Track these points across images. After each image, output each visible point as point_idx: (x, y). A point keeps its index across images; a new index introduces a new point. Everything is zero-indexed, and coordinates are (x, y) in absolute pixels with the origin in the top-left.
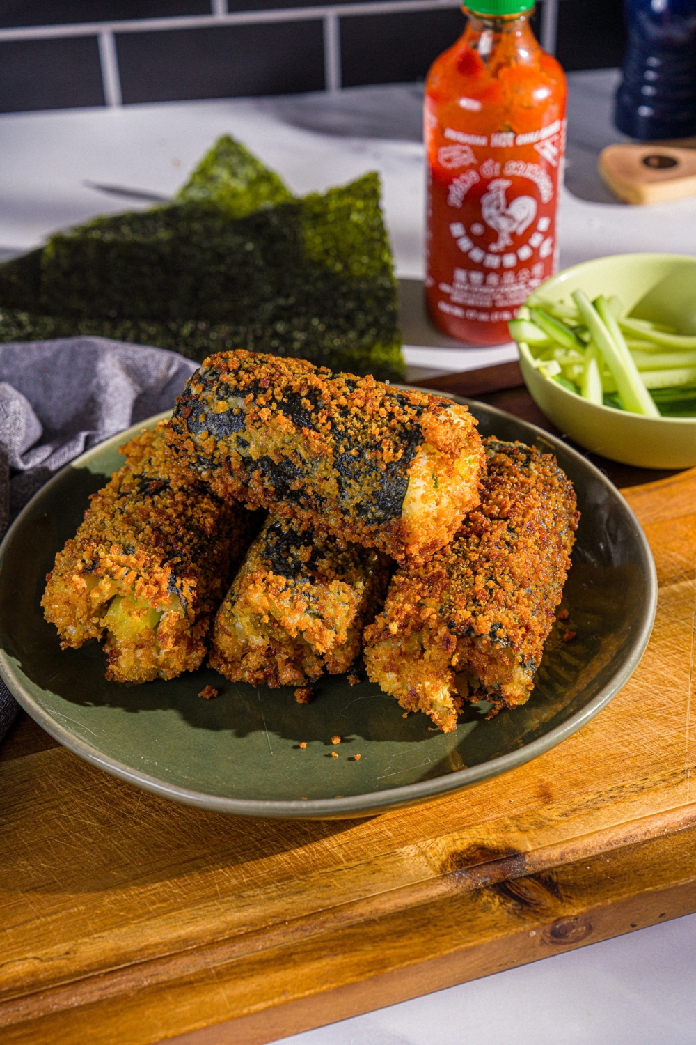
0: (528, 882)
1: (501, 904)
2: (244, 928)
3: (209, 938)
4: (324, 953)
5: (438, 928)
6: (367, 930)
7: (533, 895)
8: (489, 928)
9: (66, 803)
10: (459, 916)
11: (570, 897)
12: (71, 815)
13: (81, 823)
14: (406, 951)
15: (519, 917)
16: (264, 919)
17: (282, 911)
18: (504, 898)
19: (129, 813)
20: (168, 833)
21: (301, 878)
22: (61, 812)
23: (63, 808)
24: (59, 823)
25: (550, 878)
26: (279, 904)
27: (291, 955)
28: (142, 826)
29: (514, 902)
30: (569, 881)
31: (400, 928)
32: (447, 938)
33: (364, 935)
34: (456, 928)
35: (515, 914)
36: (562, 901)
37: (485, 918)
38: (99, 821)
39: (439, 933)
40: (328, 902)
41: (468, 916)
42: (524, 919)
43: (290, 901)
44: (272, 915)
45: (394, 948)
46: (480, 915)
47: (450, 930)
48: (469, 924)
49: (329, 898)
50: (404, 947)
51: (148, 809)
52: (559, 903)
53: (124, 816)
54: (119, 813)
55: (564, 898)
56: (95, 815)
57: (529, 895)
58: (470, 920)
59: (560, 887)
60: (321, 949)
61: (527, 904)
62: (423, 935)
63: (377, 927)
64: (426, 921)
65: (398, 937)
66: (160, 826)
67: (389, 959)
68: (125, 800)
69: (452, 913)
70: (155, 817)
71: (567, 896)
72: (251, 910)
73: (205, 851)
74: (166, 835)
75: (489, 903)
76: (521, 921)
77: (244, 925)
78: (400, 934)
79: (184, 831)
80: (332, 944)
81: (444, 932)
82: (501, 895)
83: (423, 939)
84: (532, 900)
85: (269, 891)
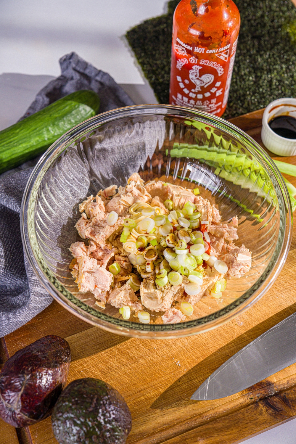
0: (276, 399)
1: (267, 410)
2: (165, 426)
3: (152, 432)
4: (199, 438)
5: (243, 424)
6: (215, 426)
7: (279, 405)
8: (263, 423)
9: (86, 363)
10: (250, 418)
11: (294, 406)
12: (88, 369)
13: (93, 373)
14: (231, 436)
15: (274, 417)
16: (172, 421)
17: (179, 417)
18: (268, 408)
19: (113, 367)
20: (129, 377)
21: (186, 399)
22: (84, 367)
23: (85, 365)
24: (84, 373)
25: (285, 397)
26: (178, 413)
27: (186, 439)
28: (118, 374)
29: (272, 410)
30: (293, 398)
31: (228, 425)
32: (247, 429)
33: (214, 428)
34: (250, 424)
35: (273, 416)
36: (291, 408)
37: (261, 418)
38: (100, 371)
39: (243, 426)
40: (197, 412)
41: (255, 418)
42: (277, 418)
43: (182, 411)
44: (176, 419)
45: (226, 435)
46: (259, 417)
47: (248, 425)
48: (255, 421)
49: (198, 410)
50: (230, 434)
51: (120, 365)
52: (290, 409)
53: (110, 369)
54: (108, 367)
55: (292, 407)
56: (98, 369)
57: (278, 406)
58: (255, 420)
59: (290, 401)
60: (197, 436)
61: (277, 411)
62: (237, 428)
63: (219, 424)
64: (238, 421)
65: (227, 429)
66: (125, 374)
67: (225, 440)
68: (110, 360)
69: (248, 416)
70: (123, 369)
71: (293, 406)
72: (167, 417)
73: (145, 386)
74: (129, 378)
75: (262, 410)
76: (275, 419)
77: (165, 425)
78: (228, 428)
79: (136, 376)
80: (201, 433)
81: (245, 426)
82: (266, 406)
83: (237, 430)
84: (279, 408)
85: (173, 406)
